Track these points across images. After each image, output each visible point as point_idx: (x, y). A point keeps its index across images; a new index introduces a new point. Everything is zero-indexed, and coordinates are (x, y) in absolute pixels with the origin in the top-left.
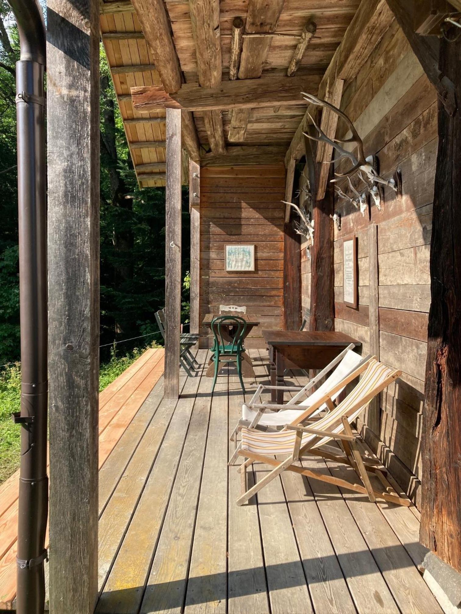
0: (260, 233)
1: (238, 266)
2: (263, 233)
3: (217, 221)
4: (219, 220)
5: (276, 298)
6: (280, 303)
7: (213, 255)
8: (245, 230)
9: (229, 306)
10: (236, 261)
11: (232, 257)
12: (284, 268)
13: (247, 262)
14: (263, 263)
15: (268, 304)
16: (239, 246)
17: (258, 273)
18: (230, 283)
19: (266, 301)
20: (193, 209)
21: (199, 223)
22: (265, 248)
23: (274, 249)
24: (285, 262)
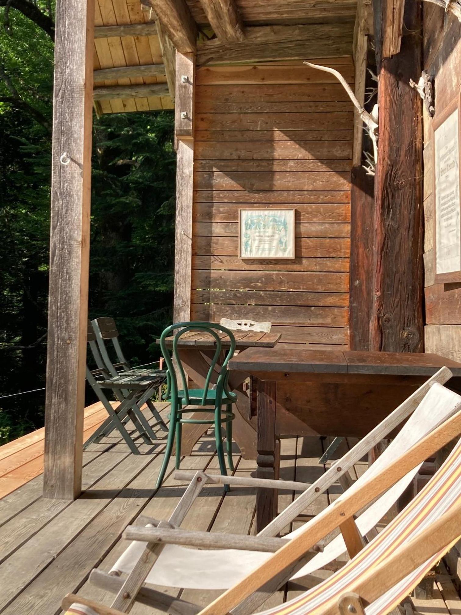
0: (306, 188)
1: (264, 250)
2: (311, 188)
3: (227, 166)
4: (230, 163)
5: (336, 310)
6: (344, 321)
7: (217, 229)
8: (279, 182)
10: (260, 241)
11: (253, 233)
12: (351, 254)
13: (280, 242)
14: (311, 244)
15: (320, 321)
16: (266, 212)
17: (300, 263)
18: (247, 282)
19: (316, 316)
20: (181, 143)
21: (192, 169)
22: (316, 216)
23: (333, 218)
24: (352, 241)
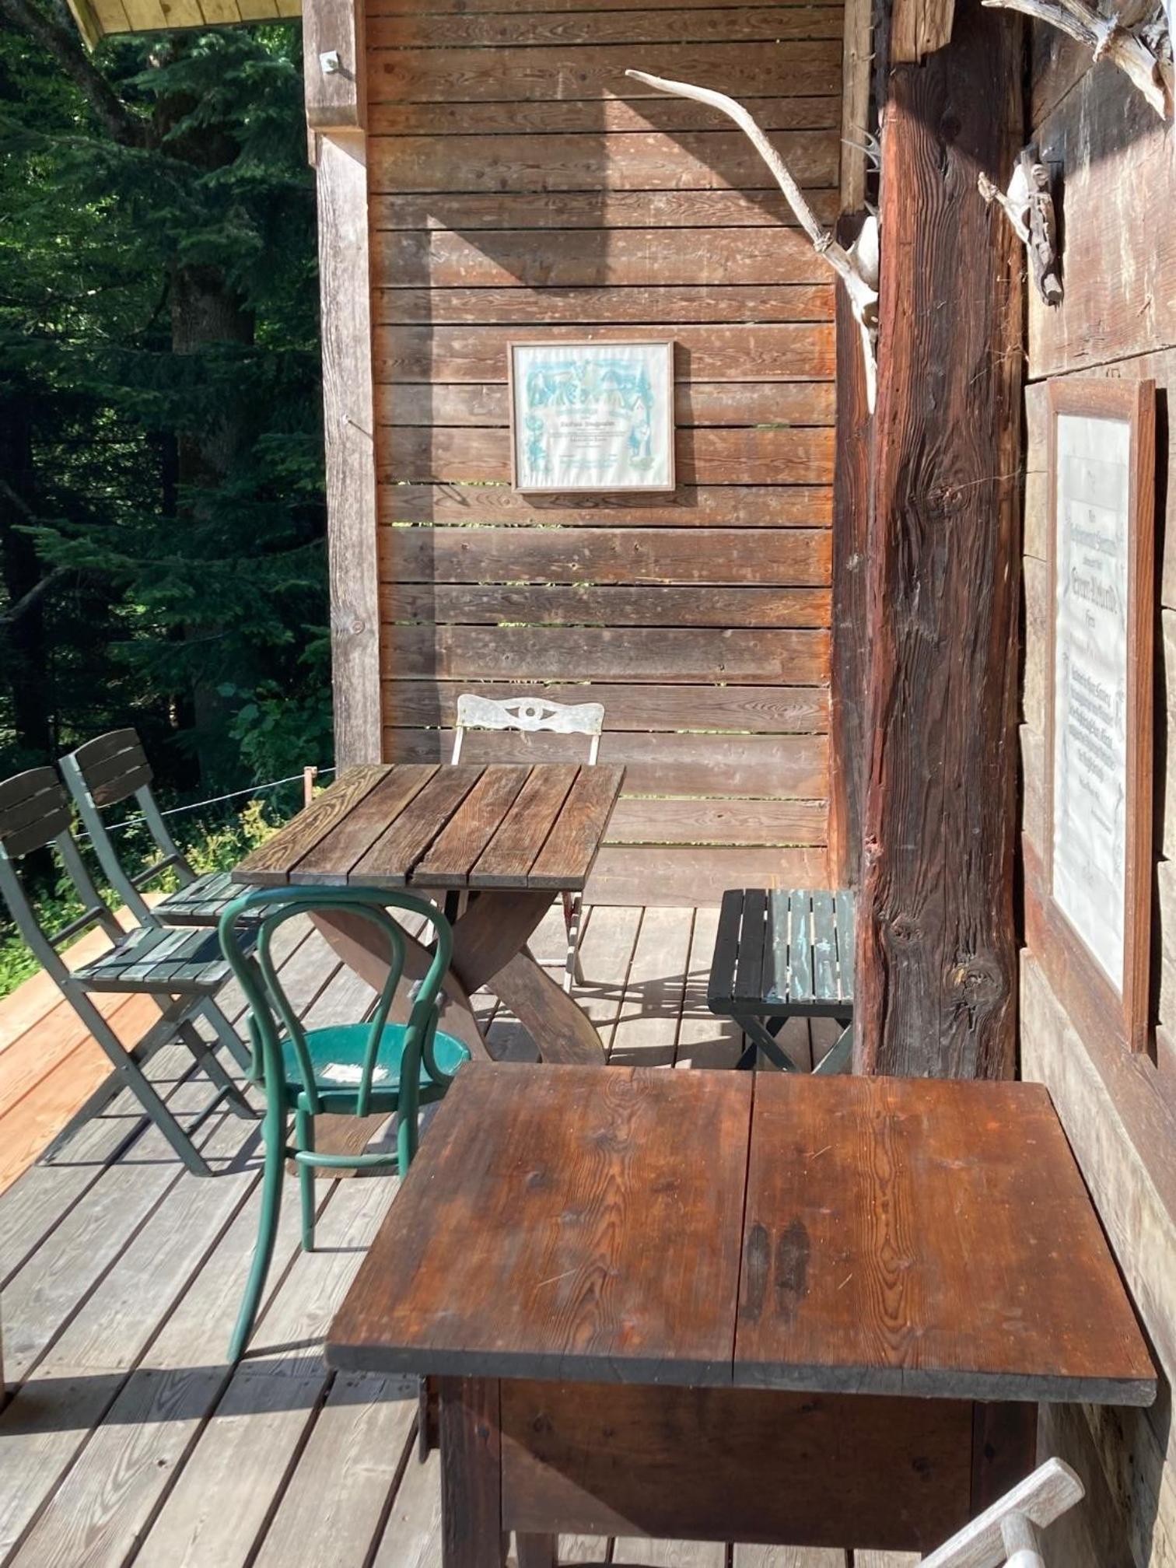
0: (704, 277)
1: (584, 466)
2: (718, 277)
3: (467, 212)
4: (473, 203)
5: (794, 637)
6: (817, 667)
7: (447, 404)
8: (624, 259)
9: (511, 703)
10: (573, 438)
11: (553, 416)
12: (837, 477)
13: (633, 441)
14: (720, 445)
15: (751, 669)
16: (589, 353)
17: (691, 502)
18: (541, 559)
19: (739, 654)
20: (327, 144)
21: (364, 223)
22: (734, 362)
23: (783, 367)
24: (839, 437)
